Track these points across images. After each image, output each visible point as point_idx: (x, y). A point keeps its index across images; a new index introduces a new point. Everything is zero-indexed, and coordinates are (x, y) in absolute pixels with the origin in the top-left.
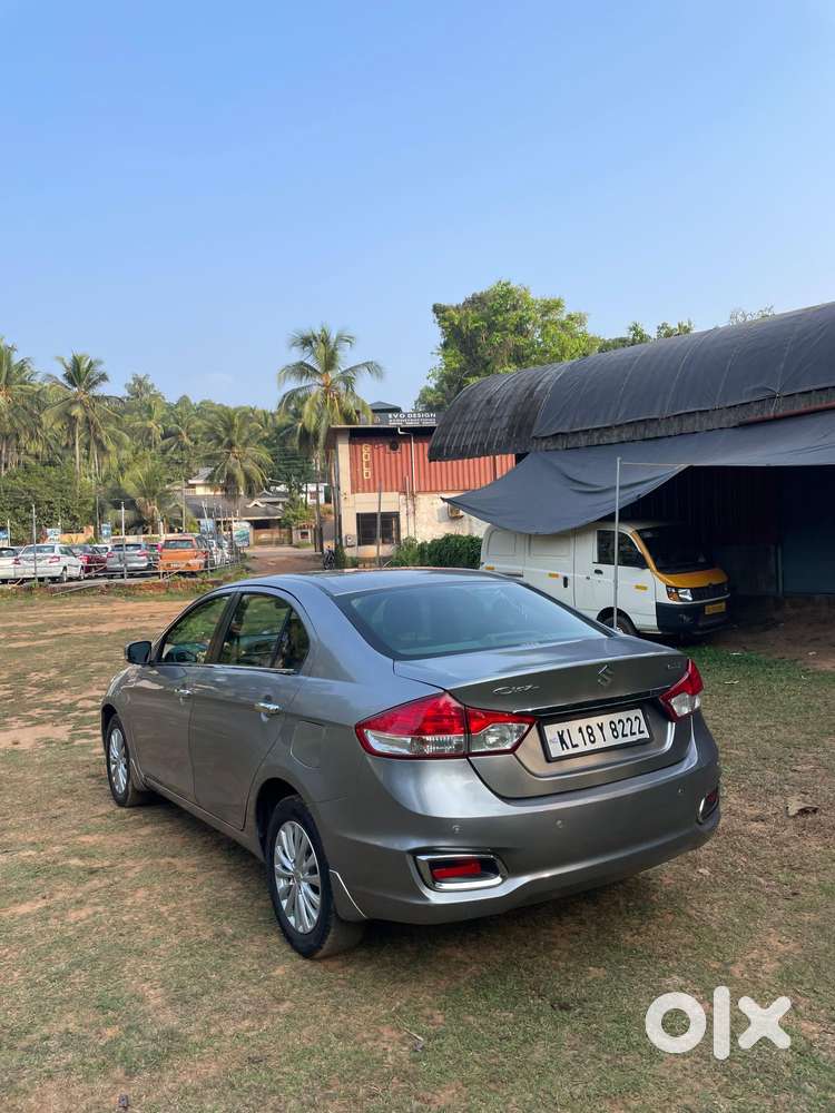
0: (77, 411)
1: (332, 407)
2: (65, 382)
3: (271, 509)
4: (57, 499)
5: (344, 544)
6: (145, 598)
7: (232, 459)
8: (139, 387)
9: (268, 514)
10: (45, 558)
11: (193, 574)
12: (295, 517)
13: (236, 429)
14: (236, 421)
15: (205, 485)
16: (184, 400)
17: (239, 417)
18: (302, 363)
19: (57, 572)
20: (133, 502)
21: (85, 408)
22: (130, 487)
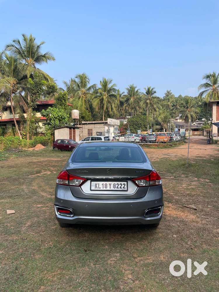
0: (148, 101)
1: (215, 95)
2: (146, 94)
3: (199, 125)
4: (142, 123)
5: (213, 136)
6: (152, 148)
7: (187, 111)
8: (168, 94)
9: (198, 127)
10: (130, 137)
11: (165, 142)
12: (205, 128)
13: (189, 103)
14: (189, 101)
15: (180, 119)
16: (180, 96)
17: (190, 100)
18: (206, 83)
19: (133, 140)
20: (160, 124)
21: (150, 100)
22: (160, 120)
